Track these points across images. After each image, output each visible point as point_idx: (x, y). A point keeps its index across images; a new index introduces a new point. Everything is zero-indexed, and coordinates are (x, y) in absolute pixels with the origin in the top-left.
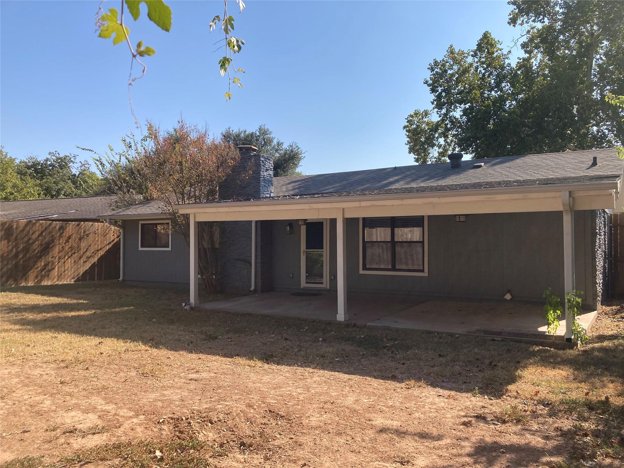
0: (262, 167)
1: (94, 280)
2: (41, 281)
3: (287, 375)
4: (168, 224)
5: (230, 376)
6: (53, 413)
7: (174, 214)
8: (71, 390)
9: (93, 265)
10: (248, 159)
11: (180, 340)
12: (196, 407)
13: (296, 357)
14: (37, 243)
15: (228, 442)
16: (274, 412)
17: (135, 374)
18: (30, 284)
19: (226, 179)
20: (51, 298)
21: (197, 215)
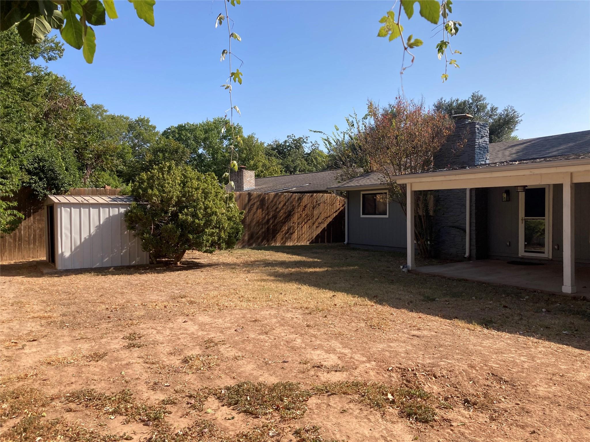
0: (477, 134)
1: (324, 242)
2: (285, 242)
3: (509, 342)
4: (386, 193)
5: (450, 336)
6: (304, 349)
7: (391, 184)
8: (315, 333)
9: (324, 230)
10: (463, 127)
11: (400, 299)
12: (420, 361)
13: (517, 325)
14: (282, 211)
15: (452, 397)
16: (497, 376)
17: (364, 325)
18: (278, 244)
19: (441, 149)
20: (294, 256)
21: (413, 184)
